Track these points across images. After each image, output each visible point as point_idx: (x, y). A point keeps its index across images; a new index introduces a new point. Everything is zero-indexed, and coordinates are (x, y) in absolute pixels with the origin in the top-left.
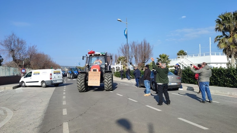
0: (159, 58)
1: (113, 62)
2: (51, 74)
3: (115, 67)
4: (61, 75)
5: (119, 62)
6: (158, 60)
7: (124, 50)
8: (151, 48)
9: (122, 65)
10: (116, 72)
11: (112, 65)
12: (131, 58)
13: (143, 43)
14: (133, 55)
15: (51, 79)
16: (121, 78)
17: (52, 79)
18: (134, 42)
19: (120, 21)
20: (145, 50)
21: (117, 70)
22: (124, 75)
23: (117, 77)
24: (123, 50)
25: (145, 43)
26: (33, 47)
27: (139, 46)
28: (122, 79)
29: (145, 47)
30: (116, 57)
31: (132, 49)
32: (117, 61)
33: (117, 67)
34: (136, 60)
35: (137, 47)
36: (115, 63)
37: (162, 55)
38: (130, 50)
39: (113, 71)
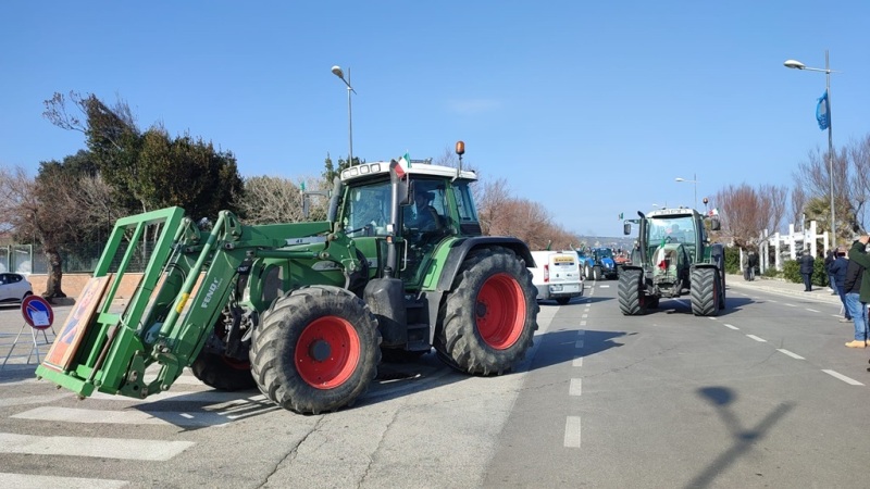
1: (784, 220)
2: (547, 267)
3: (790, 240)
4: (575, 270)
9: (826, 233)
11: (777, 234)
12: (857, 207)
15: (546, 280)
16: (803, 286)
17: (551, 282)
19: (798, 67)
23: (796, 280)
26: (497, 184)
28: (809, 289)
30: (799, 198)
31: (859, 167)
32: (801, 215)
33: (799, 242)
36: (792, 227)
38: (852, 171)
39: (782, 257)
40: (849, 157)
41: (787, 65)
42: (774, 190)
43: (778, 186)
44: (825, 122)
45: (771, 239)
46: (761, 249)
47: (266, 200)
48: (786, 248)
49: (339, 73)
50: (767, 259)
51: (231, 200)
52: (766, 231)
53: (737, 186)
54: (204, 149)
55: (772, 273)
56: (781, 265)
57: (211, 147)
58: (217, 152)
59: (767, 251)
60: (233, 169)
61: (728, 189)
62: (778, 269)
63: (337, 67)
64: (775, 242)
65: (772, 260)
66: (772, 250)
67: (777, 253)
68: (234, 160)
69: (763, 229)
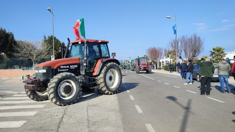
0: (213, 51)
1: (162, 56)
3: (164, 61)
5: (169, 56)
6: (211, 53)
7: (174, 44)
8: (202, 41)
9: (172, 59)
10: (166, 66)
11: (161, 59)
12: (180, 53)
13: (193, 37)
14: (183, 49)
18: (183, 37)
19: (169, 18)
20: (195, 44)
21: (166, 64)
22: (173, 69)
23: (166, 70)
24: (172, 44)
25: (195, 37)
27: (189, 39)
28: (171, 72)
29: (195, 40)
30: (165, 51)
31: (181, 43)
32: (166, 54)
33: (166, 61)
34: (185, 54)
35: (187, 41)
36: (165, 57)
37: (215, 48)
38: (180, 44)
39: (162, 64)
40: (179, 40)
41: (167, 17)
42: (160, 48)
43: (161, 48)
44: (175, 32)
45: (160, 60)
46: (157, 63)
47: (24, 47)
48: (163, 62)
49: (49, 10)
50: (159, 65)
51: (13, 47)
52: (159, 58)
53: (152, 47)
54: (3, 31)
55: (160, 69)
56: (162, 66)
57: (5, 30)
58: (7, 32)
59: (159, 63)
60: (13, 37)
61: (150, 48)
62: (162, 67)
63: (49, 8)
64: (161, 61)
65: (160, 65)
66: (160, 63)
67: (161, 63)
68: (13, 35)
69: (158, 58)
